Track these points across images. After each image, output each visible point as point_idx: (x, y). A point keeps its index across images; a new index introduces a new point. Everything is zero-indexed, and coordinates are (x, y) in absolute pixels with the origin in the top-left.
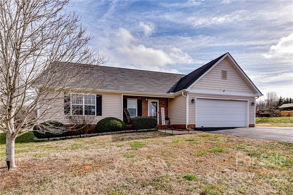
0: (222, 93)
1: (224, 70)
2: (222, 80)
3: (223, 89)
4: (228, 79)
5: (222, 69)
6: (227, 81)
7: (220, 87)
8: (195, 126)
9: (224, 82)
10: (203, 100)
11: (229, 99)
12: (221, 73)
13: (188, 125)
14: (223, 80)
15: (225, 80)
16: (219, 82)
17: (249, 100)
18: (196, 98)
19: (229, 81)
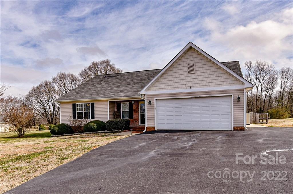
0: (189, 90)
1: (190, 62)
2: (188, 75)
3: (189, 85)
4: (198, 72)
5: (188, 63)
6: (195, 75)
7: (185, 83)
8: (155, 128)
9: (191, 77)
10: (165, 101)
11: (198, 96)
12: (186, 68)
13: (146, 127)
14: (190, 75)
15: (193, 75)
16: (184, 78)
17: (232, 94)
18: (155, 100)
19: (199, 74)
